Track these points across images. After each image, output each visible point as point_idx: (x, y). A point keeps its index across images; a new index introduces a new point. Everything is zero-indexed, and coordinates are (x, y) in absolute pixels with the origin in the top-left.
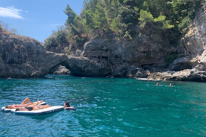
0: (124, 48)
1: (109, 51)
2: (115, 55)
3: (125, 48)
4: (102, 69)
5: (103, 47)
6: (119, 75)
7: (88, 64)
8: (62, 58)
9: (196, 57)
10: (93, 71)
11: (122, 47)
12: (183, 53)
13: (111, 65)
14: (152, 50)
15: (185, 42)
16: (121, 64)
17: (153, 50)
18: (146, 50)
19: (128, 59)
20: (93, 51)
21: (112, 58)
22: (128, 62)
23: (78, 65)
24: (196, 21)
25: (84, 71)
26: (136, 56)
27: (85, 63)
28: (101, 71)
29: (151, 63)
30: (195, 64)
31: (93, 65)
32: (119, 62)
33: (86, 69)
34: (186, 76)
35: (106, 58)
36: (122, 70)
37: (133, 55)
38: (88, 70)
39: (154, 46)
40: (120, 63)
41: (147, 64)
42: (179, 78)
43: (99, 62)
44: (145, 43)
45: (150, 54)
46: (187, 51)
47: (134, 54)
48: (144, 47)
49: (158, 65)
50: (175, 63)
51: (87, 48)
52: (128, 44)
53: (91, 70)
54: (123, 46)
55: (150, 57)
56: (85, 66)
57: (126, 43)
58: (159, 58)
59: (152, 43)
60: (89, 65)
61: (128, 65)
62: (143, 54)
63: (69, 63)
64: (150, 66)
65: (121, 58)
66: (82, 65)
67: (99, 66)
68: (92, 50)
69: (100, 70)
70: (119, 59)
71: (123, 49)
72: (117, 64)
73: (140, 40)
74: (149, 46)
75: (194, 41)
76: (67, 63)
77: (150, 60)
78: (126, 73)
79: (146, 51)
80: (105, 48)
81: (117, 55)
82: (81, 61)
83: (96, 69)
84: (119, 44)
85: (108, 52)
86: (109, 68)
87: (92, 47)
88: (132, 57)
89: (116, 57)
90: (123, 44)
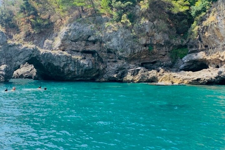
0: (120, 39)
1: (99, 43)
2: (107, 49)
3: (122, 39)
4: (89, 70)
5: (89, 36)
6: (114, 77)
7: (69, 62)
8: (33, 52)
9: (217, 53)
10: (76, 72)
11: (117, 37)
12: (197, 47)
13: (100, 64)
14: (155, 43)
15: (202, 32)
16: (115, 62)
17: (157, 42)
18: (149, 42)
19: (126, 55)
20: (74, 43)
21: (103, 53)
22: (126, 59)
23: (54, 64)
24: (221, 4)
25: (63, 72)
26: (137, 51)
27: (64, 60)
28: (87, 72)
29: (154, 61)
30: (214, 61)
31: (76, 63)
32: (112, 59)
33: (66, 69)
34: (213, 78)
35: (93, 53)
36: (118, 70)
37: (133, 49)
38: (69, 70)
39: (159, 37)
40: (114, 60)
41: (148, 62)
42: (205, 79)
43: (85, 58)
44: (147, 33)
45: (153, 49)
46: (202, 44)
47: (134, 47)
48: (146, 38)
49: (162, 64)
50: (186, 61)
51: (65, 37)
52: (125, 33)
53: (74, 70)
54: (119, 36)
55: (153, 52)
56: (64, 64)
57: (124, 31)
58: (163, 53)
59: (156, 32)
60: (71, 63)
61: (125, 63)
62: (145, 48)
63: (41, 59)
64: (152, 65)
65: (115, 53)
66: (60, 63)
67: (86, 64)
68: (72, 41)
69: (86, 70)
70: (113, 54)
71: (118, 40)
72: (109, 62)
73: (142, 27)
74: (152, 36)
75: (216, 31)
76: (38, 59)
77: (153, 56)
78: (123, 74)
79: (149, 44)
80: (92, 38)
81: (111, 48)
82: (59, 57)
83: (81, 69)
84: (113, 33)
85: (97, 45)
86: (97, 68)
87: (72, 37)
88: (131, 52)
89: (109, 51)
90: (118, 33)
